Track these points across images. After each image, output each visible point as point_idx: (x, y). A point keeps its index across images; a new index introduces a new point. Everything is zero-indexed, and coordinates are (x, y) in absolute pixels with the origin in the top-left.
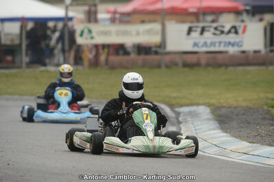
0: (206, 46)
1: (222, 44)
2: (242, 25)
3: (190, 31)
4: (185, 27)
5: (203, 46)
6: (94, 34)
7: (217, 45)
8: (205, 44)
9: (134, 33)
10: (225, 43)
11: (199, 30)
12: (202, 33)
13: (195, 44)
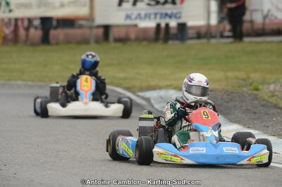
0: (140, 18)
1: (158, 16)
3: (121, 1)
5: (136, 18)
6: (12, 7)
7: (152, 16)
8: (139, 16)
9: (58, 5)
10: (161, 14)
11: (132, 0)
12: (134, 4)
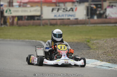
1: (67, 16)
2: (75, 7)
3: (53, 10)
4: (51, 8)
5: (58, 16)
6: (12, 12)
7: (65, 16)
8: (59, 16)
9: (29, 11)
11: (57, 10)
12: (58, 11)
13: (55, 16)
